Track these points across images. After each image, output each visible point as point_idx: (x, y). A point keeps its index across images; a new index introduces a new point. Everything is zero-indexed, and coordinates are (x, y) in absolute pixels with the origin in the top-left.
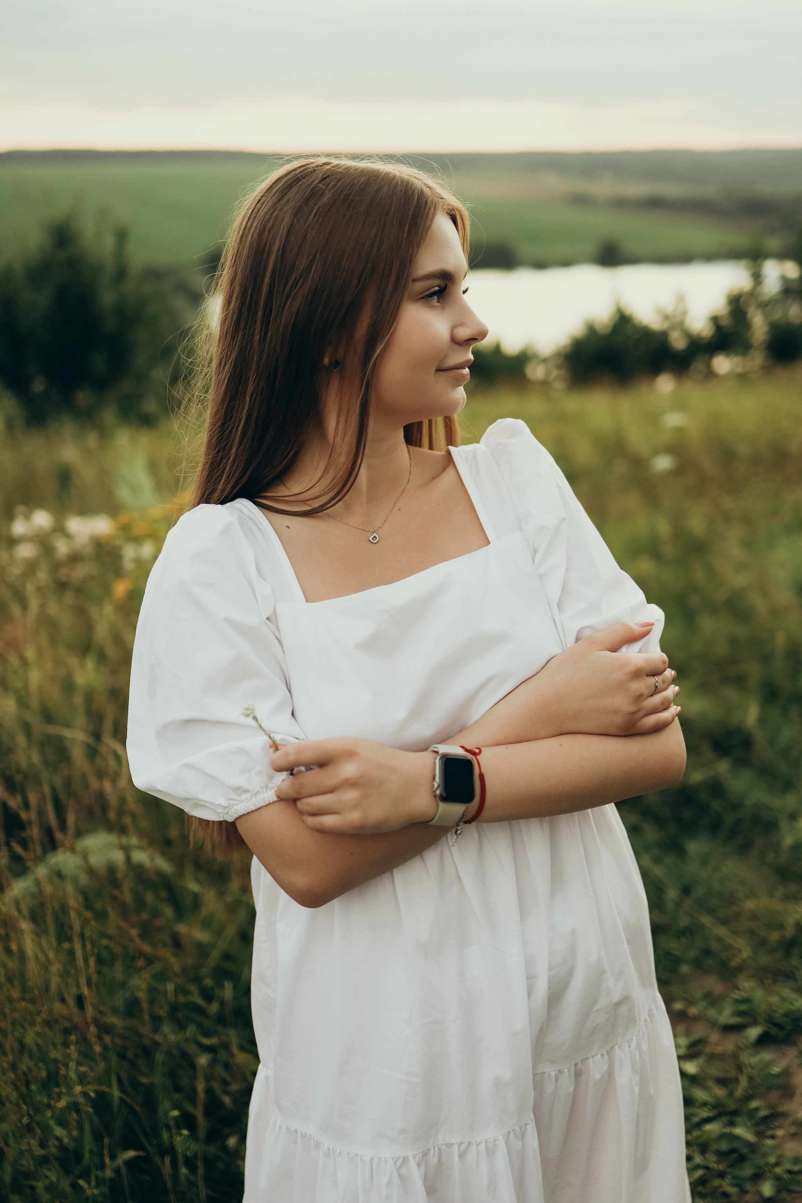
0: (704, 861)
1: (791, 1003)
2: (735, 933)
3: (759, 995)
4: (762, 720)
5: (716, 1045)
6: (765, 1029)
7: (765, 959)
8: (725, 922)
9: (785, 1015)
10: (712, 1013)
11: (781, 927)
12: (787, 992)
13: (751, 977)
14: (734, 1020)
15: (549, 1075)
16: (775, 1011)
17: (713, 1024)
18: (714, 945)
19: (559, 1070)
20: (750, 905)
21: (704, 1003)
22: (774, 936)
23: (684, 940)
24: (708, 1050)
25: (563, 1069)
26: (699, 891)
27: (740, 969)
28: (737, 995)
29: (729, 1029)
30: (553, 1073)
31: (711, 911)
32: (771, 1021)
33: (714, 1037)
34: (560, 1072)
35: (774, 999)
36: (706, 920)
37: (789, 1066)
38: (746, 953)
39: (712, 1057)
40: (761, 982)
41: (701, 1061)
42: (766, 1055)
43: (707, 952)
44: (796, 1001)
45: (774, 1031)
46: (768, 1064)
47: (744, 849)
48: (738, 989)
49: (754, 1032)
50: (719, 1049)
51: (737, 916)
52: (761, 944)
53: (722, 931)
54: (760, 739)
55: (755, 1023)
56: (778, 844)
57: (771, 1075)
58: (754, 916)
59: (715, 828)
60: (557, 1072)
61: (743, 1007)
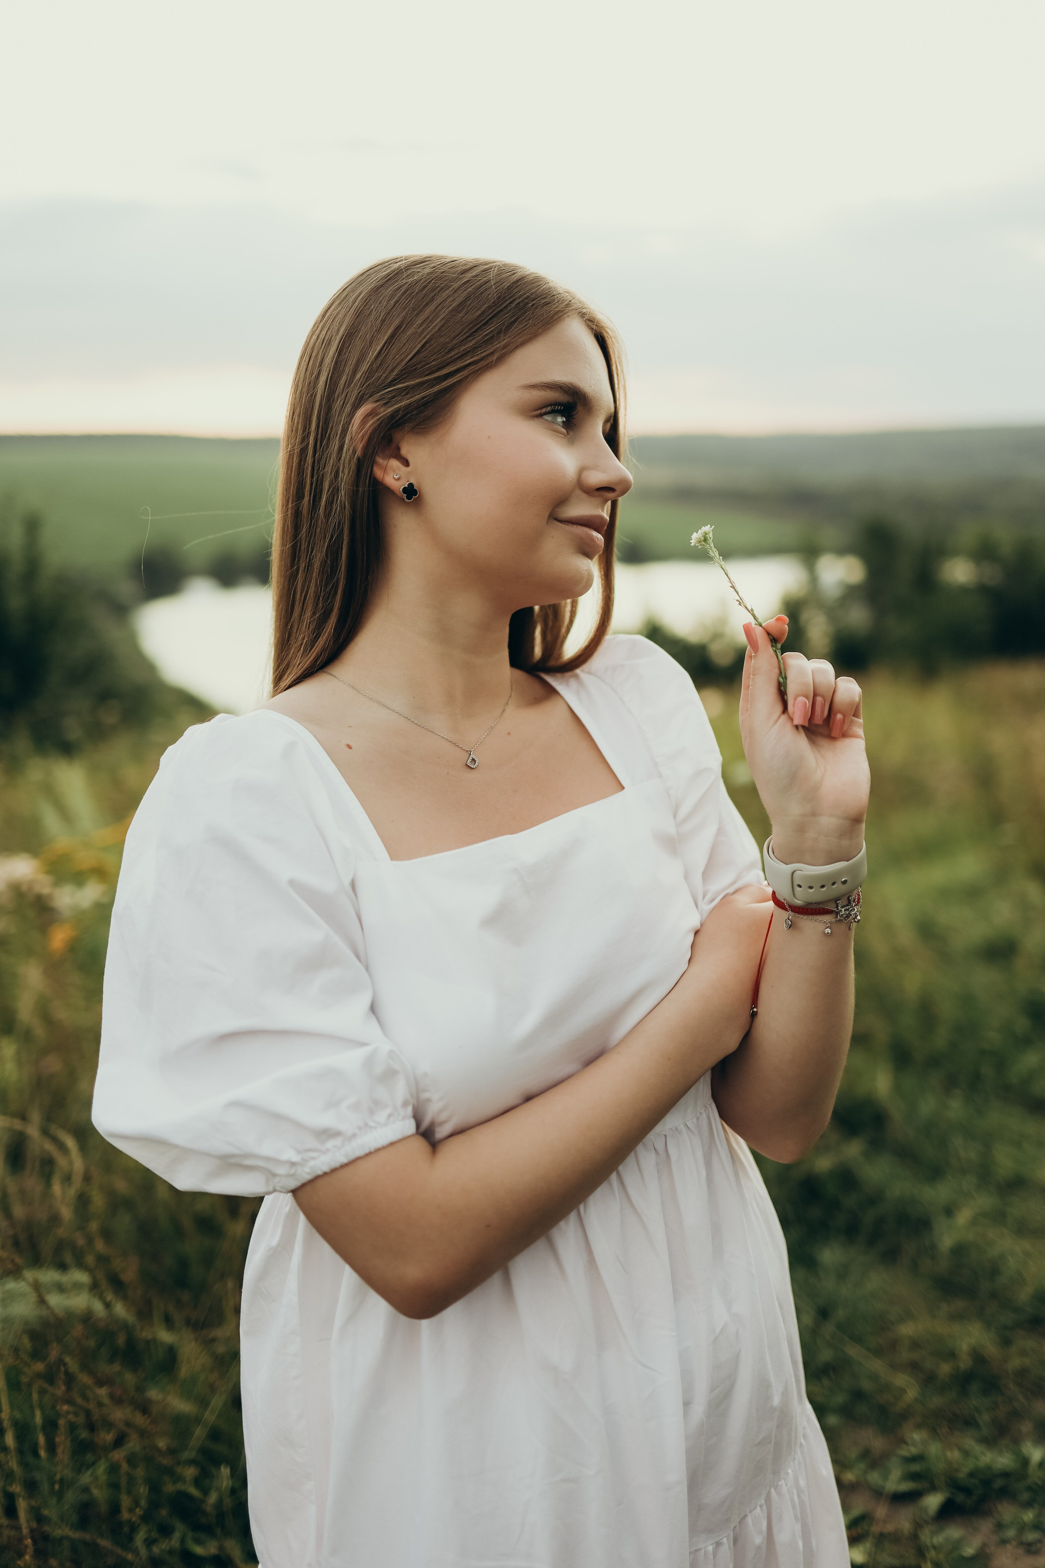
0: (843, 1274)
1: (977, 1459)
2: (894, 1367)
3: (934, 1449)
4: (897, 1088)
5: (885, 1522)
6: (947, 1495)
7: (936, 1401)
8: (878, 1352)
9: (971, 1475)
10: (874, 1477)
11: (952, 1355)
12: (969, 1442)
13: (919, 1427)
14: (906, 1486)
15: (705, 1552)
16: (957, 1470)
17: (878, 1493)
18: (866, 1385)
19: (716, 1542)
20: (907, 1330)
21: (862, 1466)
22: (945, 1369)
23: (826, 1382)
24: (876, 1529)
25: (721, 1539)
26: (841, 1314)
27: (904, 1416)
28: (905, 1452)
29: (900, 1499)
30: (710, 1548)
31: (858, 1340)
32: (955, 1485)
33: (881, 1511)
34: (718, 1544)
35: (954, 1455)
36: (853, 1351)
37: (984, 1545)
38: (912, 1393)
39: (881, 1539)
40: (934, 1432)
41: (868, 1545)
42: (953, 1532)
43: (858, 1395)
44: (984, 1454)
45: (960, 1498)
46: (957, 1545)
47: (891, 1256)
48: (906, 1443)
49: (933, 1501)
50: (890, 1528)
51: (894, 1345)
52: (929, 1380)
53: (877, 1365)
54: (896, 1111)
55: (933, 1488)
56: (934, 1247)
57: (963, 1557)
58: (915, 1344)
59: (851, 1232)
60: (715, 1545)
61: (916, 1467)
